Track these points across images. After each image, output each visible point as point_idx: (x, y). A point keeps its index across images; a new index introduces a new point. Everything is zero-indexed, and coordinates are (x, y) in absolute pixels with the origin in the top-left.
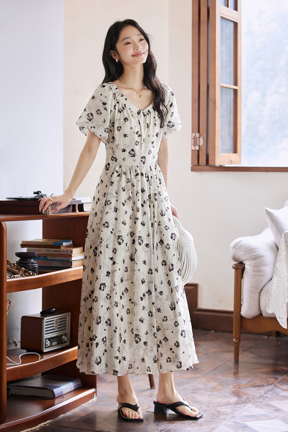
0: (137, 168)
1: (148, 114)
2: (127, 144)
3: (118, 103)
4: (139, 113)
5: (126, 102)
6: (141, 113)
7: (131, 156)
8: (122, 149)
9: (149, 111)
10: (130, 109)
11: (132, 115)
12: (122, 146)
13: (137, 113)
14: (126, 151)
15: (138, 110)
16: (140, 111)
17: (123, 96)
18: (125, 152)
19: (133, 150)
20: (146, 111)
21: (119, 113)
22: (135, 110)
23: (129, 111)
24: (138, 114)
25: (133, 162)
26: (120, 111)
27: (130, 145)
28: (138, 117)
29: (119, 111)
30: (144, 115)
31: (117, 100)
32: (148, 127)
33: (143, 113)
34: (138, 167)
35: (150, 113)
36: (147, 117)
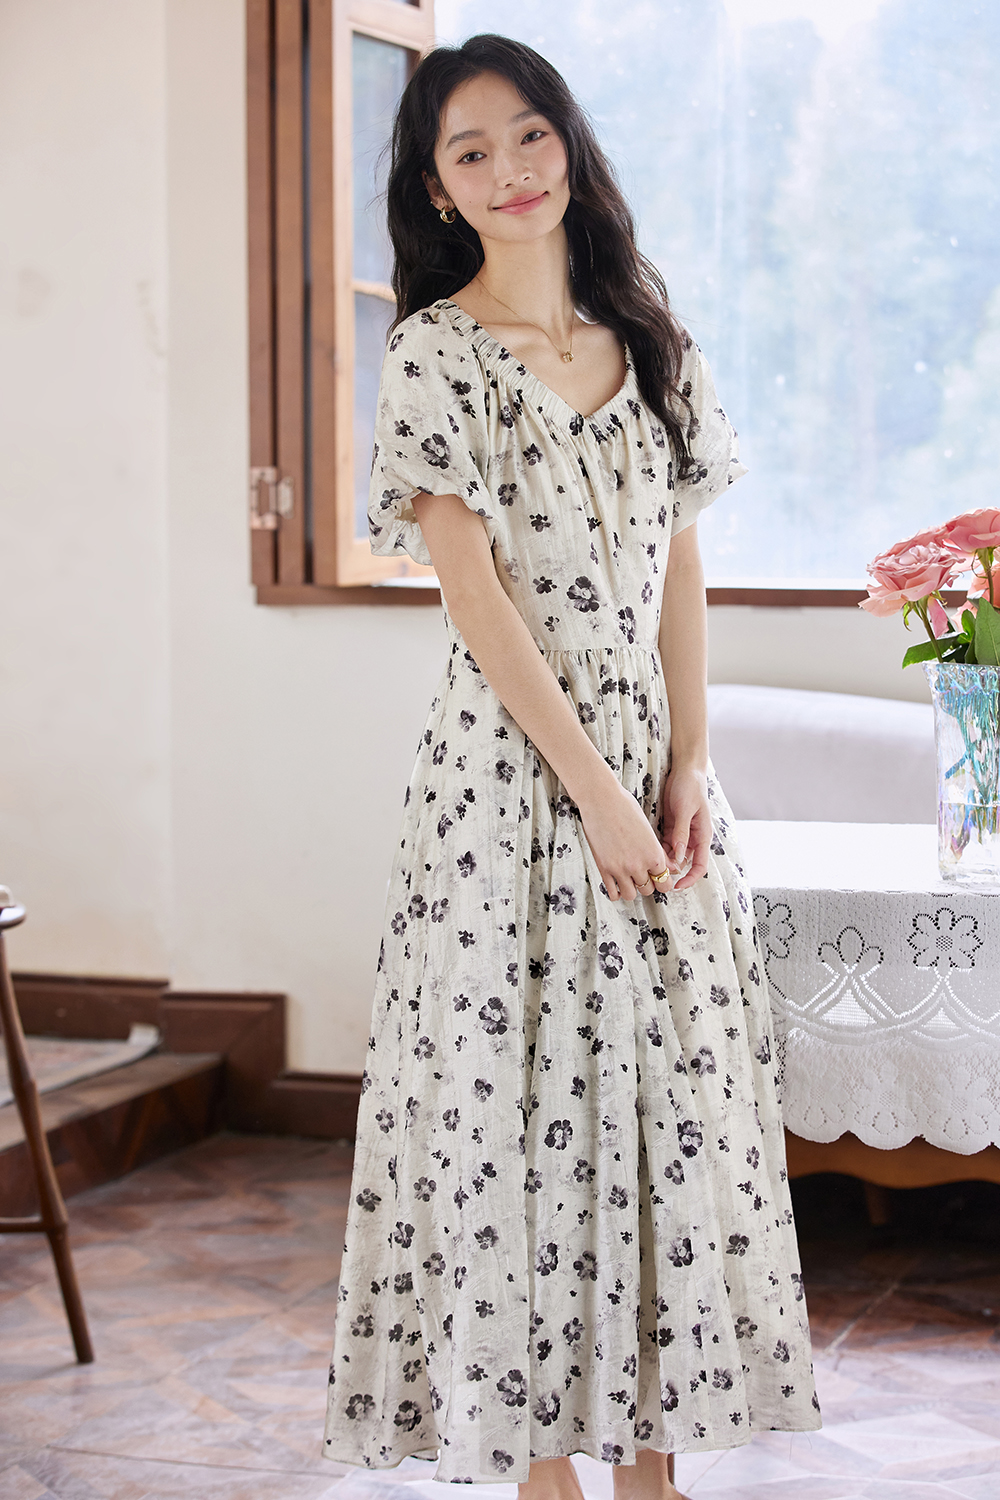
0: (606, 659)
1: (612, 432)
2: (552, 556)
3: (494, 384)
4: (576, 428)
5: (524, 383)
6: (586, 427)
7: (581, 609)
8: (535, 581)
9: (615, 419)
10: (540, 409)
11: (553, 437)
12: (531, 568)
13: (571, 427)
14: (555, 587)
15: (574, 415)
16: (582, 421)
17: (507, 355)
18: (548, 590)
19: (584, 582)
20: (601, 420)
21: (506, 429)
22: (564, 417)
23: (538, 418)
24: (575, 434)
25: (589, 630)
26: (505, 421)
27: (569, 559)
28: (578, 443)
29: (501, 418)
30: (599, 438)
31: (488, 372)
32: (620, 484)
33: (593, 427)
34: (610, 652)
35: (621, 426)
36: (610, 443)
